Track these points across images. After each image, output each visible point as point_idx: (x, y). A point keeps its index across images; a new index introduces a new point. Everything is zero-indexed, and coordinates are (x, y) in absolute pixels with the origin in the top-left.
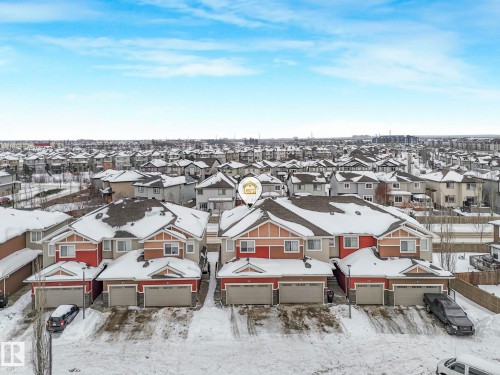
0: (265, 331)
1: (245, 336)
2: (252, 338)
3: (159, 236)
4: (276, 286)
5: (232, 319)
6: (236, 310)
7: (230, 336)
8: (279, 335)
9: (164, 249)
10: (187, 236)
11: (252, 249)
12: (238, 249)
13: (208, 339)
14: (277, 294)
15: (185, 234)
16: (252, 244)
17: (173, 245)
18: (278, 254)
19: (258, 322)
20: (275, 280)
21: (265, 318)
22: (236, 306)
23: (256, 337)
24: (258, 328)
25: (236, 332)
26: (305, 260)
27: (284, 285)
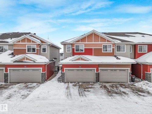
0: (92, 94)
1: (76, 97)
2: (82, 99)
3: (23, 40)
4: (97, 70)
5: (68, 88)
6: (70, 85)
7: (64, 97)
8: (104, 97)
9: (27, 48)
10: (42, 42)
11: (82, 50)
12: (73, 49)
13: (44, 99)
14: (98, 75)
15: (40, 40)
16: (82, 47)
18: (98, 53)
19: (87, 90)
20: (97, 66)
21: (91, 88)
22: (71, 82)
23: (86, 98)
24: (86, 93)
25: (69, 95)
26: (115, 56)
27: (102, 70)
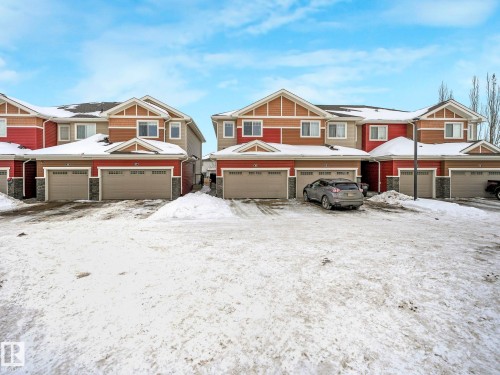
3: (131, 110)
4: (292, 173)
6: (237, 202)
9: (137, 128)
10: (172, 115)
11: (258, 132)
12: (239, 131)
14: (293, 184)
17: (151, 123)
18: (293, 138)
20: (292, 163)
22: (237, 199)
26: (328, 145)
27: (302, 172)
